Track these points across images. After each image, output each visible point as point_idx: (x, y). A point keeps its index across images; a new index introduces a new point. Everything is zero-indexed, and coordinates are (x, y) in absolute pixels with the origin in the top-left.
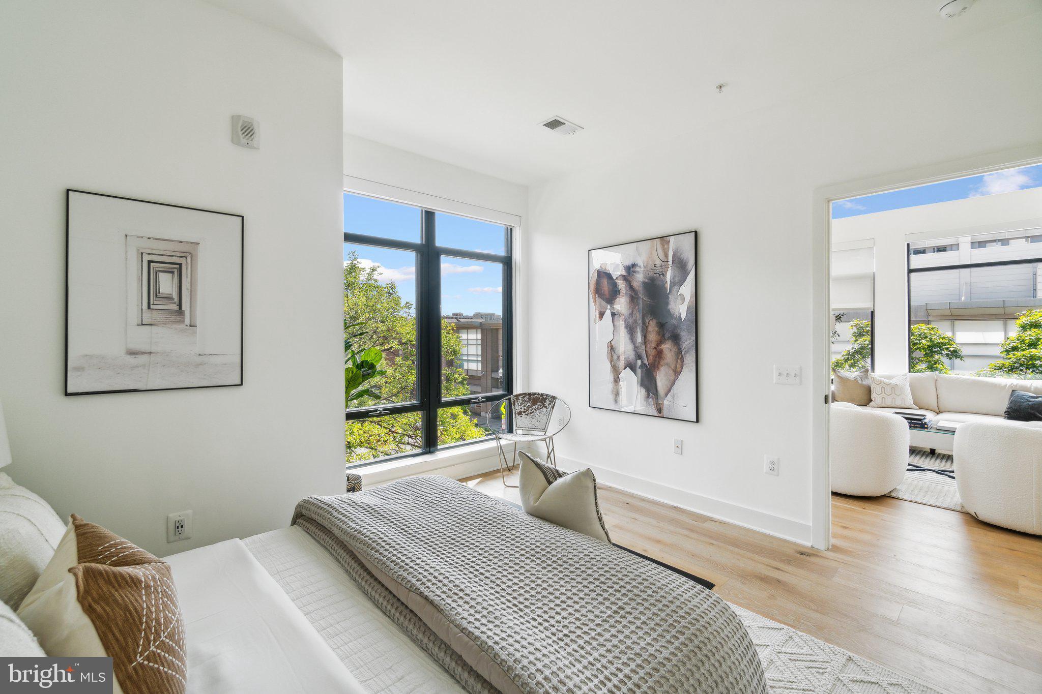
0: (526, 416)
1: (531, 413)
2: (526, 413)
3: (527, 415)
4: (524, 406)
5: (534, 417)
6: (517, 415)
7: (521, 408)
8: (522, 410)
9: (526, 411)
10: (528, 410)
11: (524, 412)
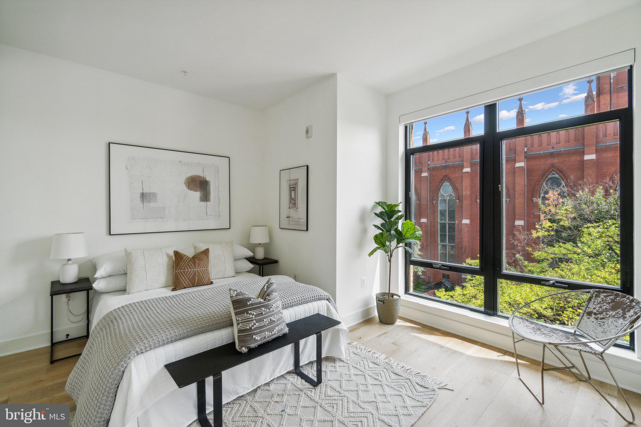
0: (594, 320)
1: (601, 319)
2: (597, 316)
3: (596, 319)
4: (600, 307)
5: (602, 324)
6: (585, 315)
7: (595, 308)
8: (595, 311)
9: (598, 314)
10: (601, 313)
11: (595, 314)
